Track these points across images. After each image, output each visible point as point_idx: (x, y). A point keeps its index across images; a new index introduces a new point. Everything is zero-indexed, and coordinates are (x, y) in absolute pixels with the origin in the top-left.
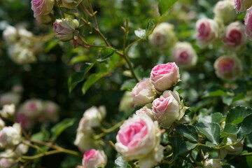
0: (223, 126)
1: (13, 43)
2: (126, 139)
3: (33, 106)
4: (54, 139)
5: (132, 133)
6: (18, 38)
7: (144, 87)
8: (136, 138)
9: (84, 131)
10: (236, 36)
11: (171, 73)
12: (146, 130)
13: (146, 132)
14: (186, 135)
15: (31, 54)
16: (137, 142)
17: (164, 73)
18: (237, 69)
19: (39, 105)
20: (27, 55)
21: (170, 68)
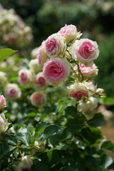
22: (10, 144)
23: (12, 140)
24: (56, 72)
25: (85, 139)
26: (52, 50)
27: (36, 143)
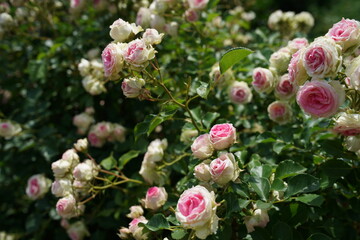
0: (273, 178)
1: (87, 75)
2: (185, 208)
3: (102, 128)
4: (121, 168)
5: (191, 206)
6: (91, 70)
7: (203, 143)
8: (195, 211)
9: (148, 165)
10: (288, 86)
11: (229, 136)
12: (204, 204)
13: (203, 207)
14: (239, 191)
15: (101, 86)
16: (195, 215)
17: (222, 136)
18: (288, 114)
19: (108, 127)
20: (98, 87)
21: (228, 131)
22: (239, 196)
23: (242, 189)
24: (318, 103)
25: (349, 186)
26: (316, 66)
27: (276, 193)
